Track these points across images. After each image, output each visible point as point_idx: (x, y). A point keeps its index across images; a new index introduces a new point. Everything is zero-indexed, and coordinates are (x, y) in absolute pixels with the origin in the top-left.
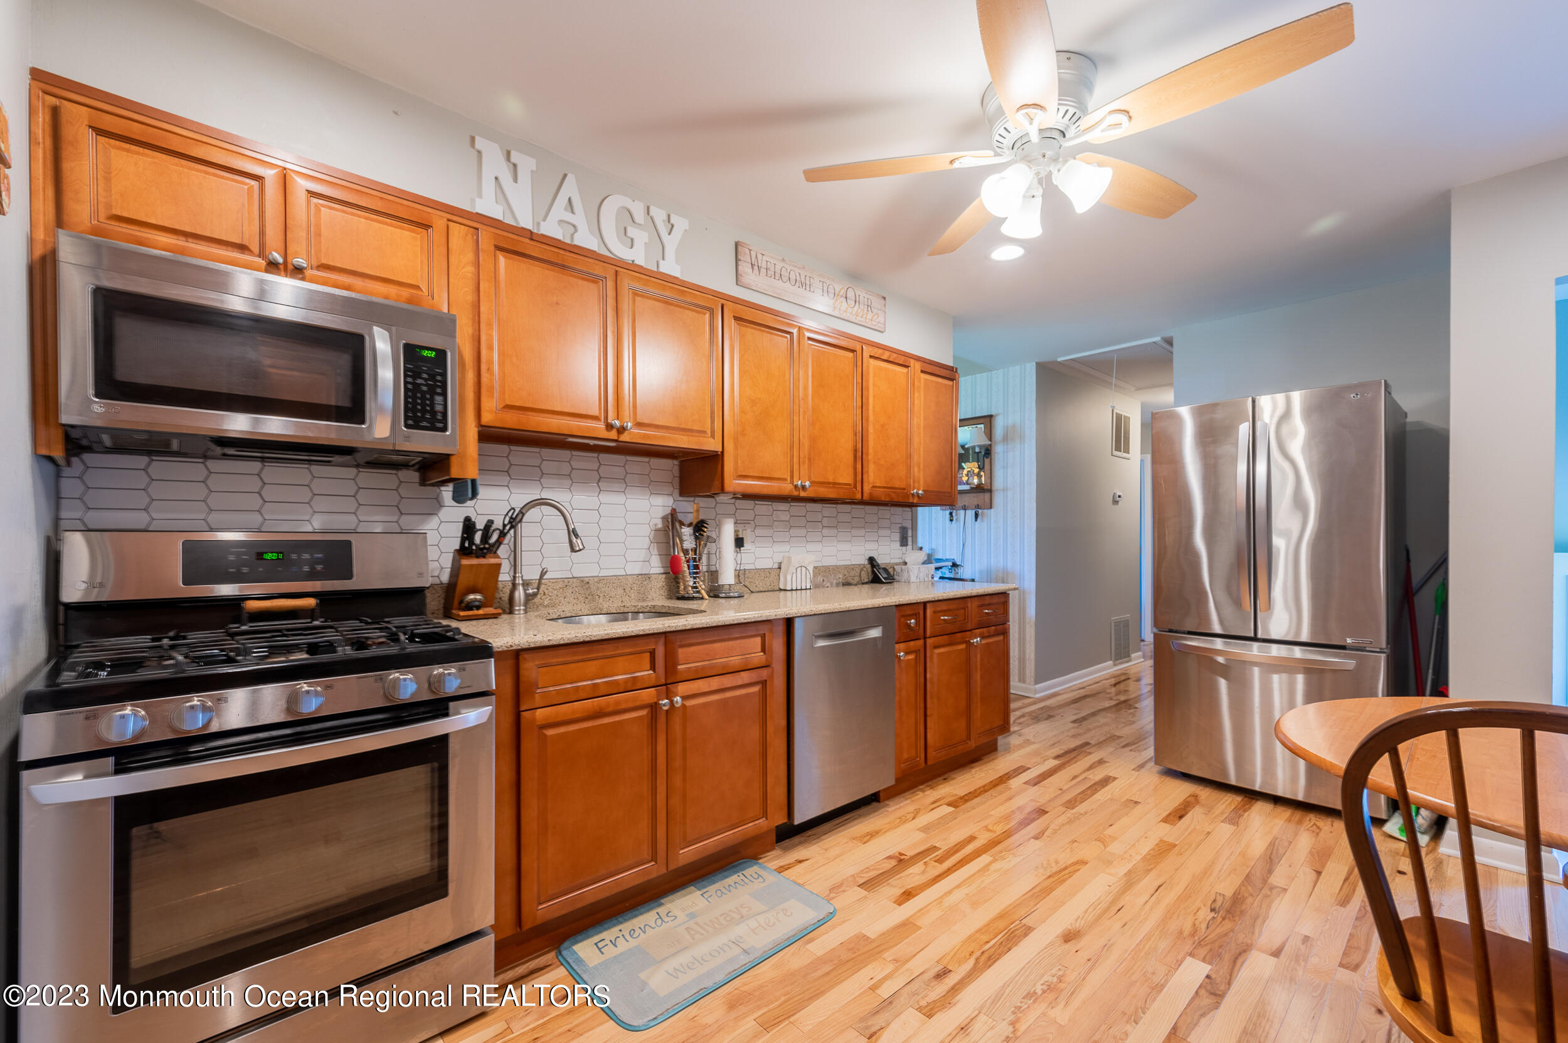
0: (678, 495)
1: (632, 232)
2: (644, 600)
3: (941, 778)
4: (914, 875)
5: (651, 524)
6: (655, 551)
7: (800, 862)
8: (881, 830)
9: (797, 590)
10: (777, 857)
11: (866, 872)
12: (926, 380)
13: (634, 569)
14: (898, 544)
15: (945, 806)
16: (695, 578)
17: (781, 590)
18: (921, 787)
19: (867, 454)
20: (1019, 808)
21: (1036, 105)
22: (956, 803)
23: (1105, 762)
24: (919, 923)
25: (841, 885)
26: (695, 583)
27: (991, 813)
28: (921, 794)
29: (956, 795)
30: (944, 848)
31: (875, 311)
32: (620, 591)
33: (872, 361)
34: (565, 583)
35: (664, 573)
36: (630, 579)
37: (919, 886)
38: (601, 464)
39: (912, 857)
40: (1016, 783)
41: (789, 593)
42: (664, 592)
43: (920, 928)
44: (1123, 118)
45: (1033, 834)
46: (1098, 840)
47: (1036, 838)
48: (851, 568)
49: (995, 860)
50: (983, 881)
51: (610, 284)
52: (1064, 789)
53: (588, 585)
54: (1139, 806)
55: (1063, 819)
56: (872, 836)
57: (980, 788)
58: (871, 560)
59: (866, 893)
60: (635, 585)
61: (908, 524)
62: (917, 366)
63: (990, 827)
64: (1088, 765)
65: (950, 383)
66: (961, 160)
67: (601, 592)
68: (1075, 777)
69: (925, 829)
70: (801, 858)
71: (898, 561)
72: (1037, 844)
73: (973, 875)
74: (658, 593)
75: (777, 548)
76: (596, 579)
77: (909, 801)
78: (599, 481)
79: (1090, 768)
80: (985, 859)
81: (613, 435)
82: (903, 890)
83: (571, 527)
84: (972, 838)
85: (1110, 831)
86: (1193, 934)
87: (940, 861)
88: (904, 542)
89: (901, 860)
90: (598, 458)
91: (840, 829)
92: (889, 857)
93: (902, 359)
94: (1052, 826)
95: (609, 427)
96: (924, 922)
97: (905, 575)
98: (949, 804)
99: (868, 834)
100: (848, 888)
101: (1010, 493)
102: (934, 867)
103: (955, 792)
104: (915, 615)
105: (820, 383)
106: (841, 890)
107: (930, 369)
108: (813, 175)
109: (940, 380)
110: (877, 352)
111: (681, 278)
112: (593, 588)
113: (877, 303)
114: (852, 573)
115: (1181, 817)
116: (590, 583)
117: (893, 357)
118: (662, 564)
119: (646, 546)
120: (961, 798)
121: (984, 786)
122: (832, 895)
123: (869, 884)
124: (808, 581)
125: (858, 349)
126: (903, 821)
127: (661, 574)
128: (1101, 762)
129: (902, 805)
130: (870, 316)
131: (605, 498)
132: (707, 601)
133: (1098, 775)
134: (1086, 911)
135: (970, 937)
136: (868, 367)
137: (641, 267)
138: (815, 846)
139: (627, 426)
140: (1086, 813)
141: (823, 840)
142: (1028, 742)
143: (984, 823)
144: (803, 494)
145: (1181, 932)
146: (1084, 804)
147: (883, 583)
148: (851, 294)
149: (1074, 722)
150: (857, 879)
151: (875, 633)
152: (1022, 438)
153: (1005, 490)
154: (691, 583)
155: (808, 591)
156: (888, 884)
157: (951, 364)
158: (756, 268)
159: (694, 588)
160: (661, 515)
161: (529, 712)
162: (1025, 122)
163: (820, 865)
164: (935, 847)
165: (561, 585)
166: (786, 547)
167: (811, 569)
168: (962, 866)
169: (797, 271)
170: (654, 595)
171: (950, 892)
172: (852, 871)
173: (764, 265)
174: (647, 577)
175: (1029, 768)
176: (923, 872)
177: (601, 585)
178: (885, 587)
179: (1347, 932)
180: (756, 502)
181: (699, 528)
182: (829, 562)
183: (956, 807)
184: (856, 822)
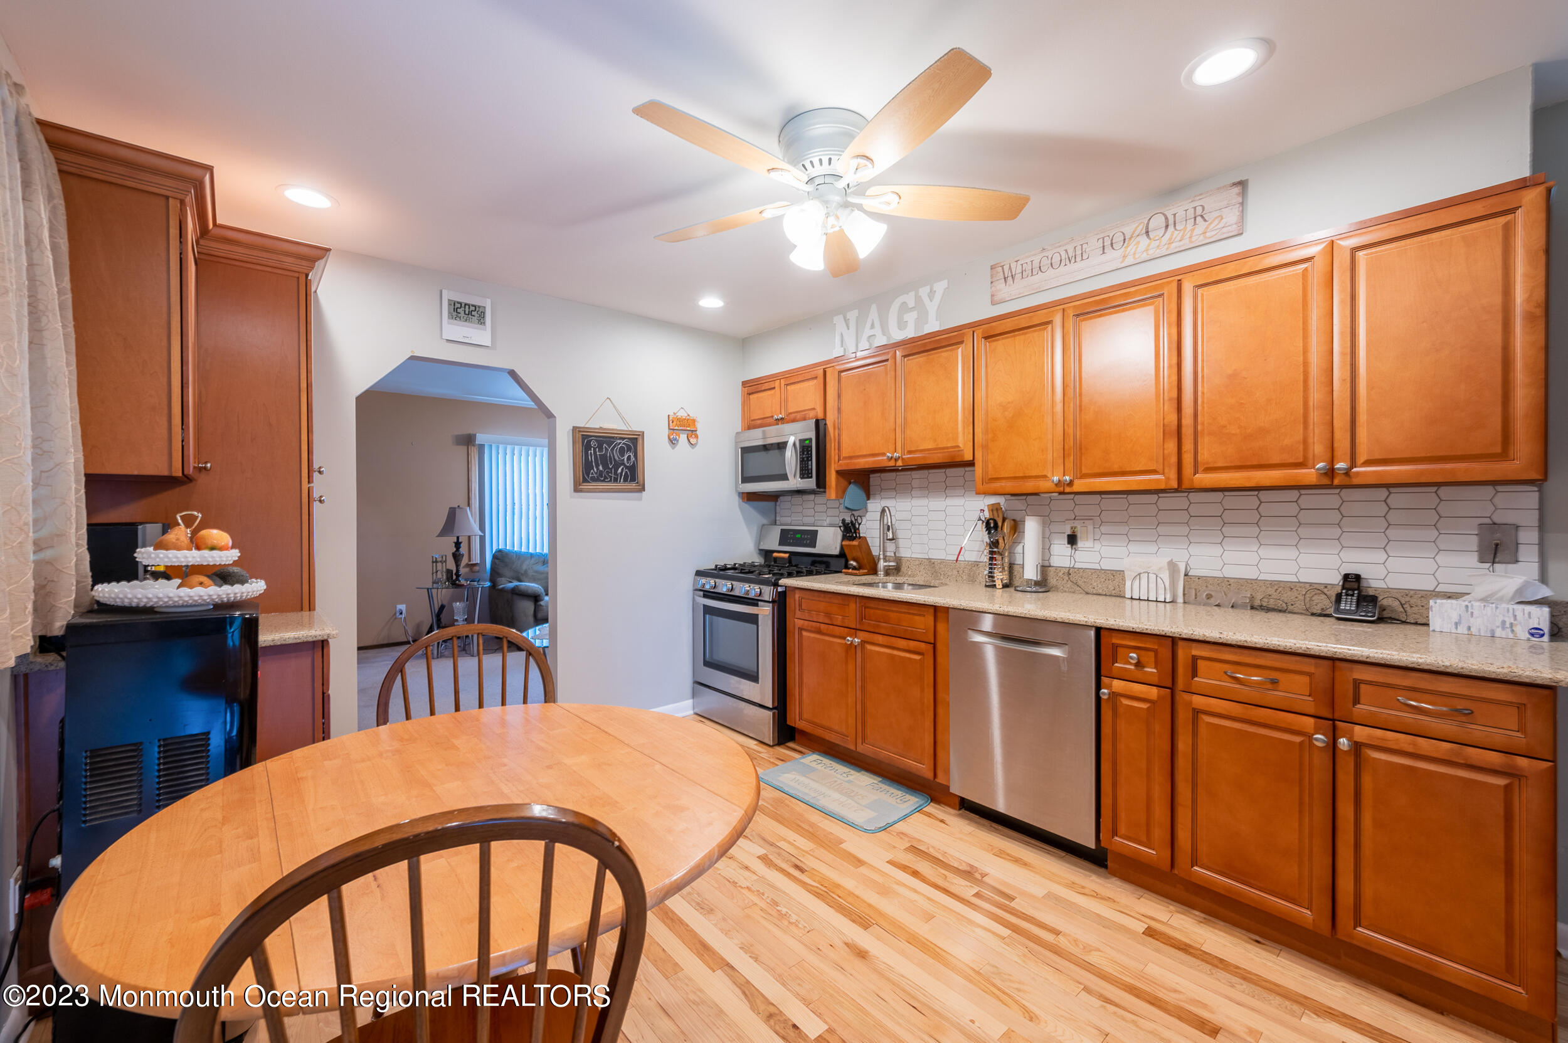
1: (907, 316)
7: (941, 821)
9: (1139, 600)
17: (1124, 596)
31: (1213, 216)
34: (921, 562)
51: (891, 362)
58: (1348, 580)
75: (1137, 548)
76: (939, 561)
93: (1284, 257)
110: (1217, 274)
112: (937, 567)
113: (1218, 201)
117: (1260, 263)
125: (1169, 288)
136: (1194, 303)
137: (909, 339)
148: (1156, 222)
151: (1056, 651)
158: (1009, 279)
165: (917, 563)
169: (1063, 249)
173: (1019, 270)
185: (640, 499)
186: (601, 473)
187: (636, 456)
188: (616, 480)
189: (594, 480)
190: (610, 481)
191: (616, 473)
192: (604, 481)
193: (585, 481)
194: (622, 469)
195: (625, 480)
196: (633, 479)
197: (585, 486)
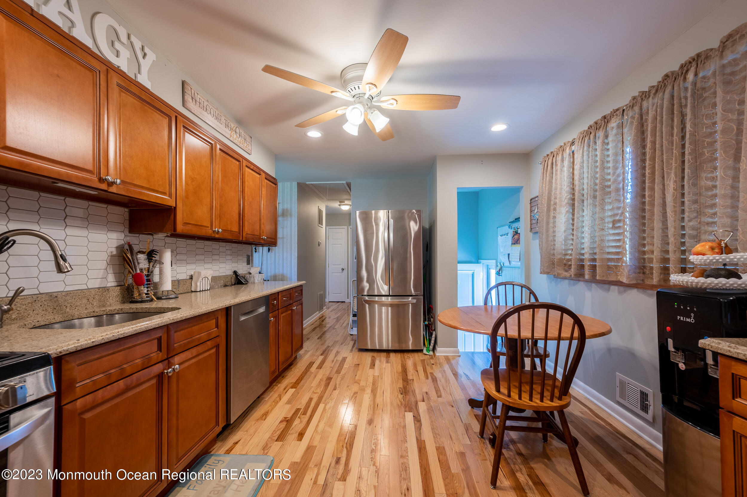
0: (128, 232)
1: (117, 45)
2: (104, 306)
3: (281, 377)
4: (298, 425)
5: (108, 251)
6: (110, 271)
7: (237, 443)
8: (268, 411)
9: (203, 291)
10: (220, 448)
11: (275, 433)
12: (266, 182)
13: (94, 284)
14: (246, 263)
15: (290, 389)
16: (147, 288)
17: (192, 291)
18: (274, 384)
19: (245, 217)
20: (321, 380)
21: (375, 85)
22: (295, 385)
23: (339, 352)
24: (314, 444)
25: (267, 445)
26: (148, 291)
27: (312, 385)
28: (276, 388)
29: (292, 383)
30: (303, 408)
31: (247, 142)
32: (85, 301)
33: (246, 168)
35: (117, 286)
36: (93, 292)
37: (303, 428)
38: (67, 206)
39: (292, 417)
40: (313, 369)
41: (198, 293)
42: (119, 299)
43: (316, 446)
44: (395, 102)
45: (332, 389)
46: (355, 382)
47: (335, 389)
48: (226, 277)
49: (326, 405)
50: (327, 415)
51: (103, 77)
52: (332, 366)
53: (56, 299)
54: (360, 365)
55: (339, 379)
56: (266, 415)
57: (300, 376)
58: (235, 272)
59: (281, 443)
60: (97, 296)
61: (250, 255)
62: (263, 175)
63: (315, 392)
64: (334, 355)
65: (274, 186)
66: (337, 93)
67: (68, 303)
68: (333, 361)
69: (289, 402)
70: (236, 441)
71: (246, 272)
72: (336, 392)
73: (322, 414)
74: (114, 300)
75: (189, 267)
77: (273, 392)
78: (65, 218)
79: (336, 356)
80: (321, 406)
81: (104, 186)
82: (298, 434)
83: (59, 253)
84: (311, 399)
85: (357, 378)
86: (402, 404)
87: (305, 413)
88: (248, 263)
89: (287, 421)
90: (64, 200)
91: (247, 418)
92: (281, 422)
93: (258, 170)
94: (337, 383)
95: (101, 180)
96: (316, 443)
97: (252, 279)
98: (292, 388)
99: (263, 415)
100: (271, 445)
101: (285, 240)
102: (304, 417)
103: (291, 381)
104: (275, 299)
105: (225, 175)
106: (268, 447)
107: (268, 178)
108: (268, 69)
109: (271, 184)
110: (249, 165)
111: (151, 90)
113: (248, 139)
114: (227, 280)
115: (374, 365)
116: (59, 296)
117: (255, 169)
118: (116, 280)
119: (104, 267)
120: (295, 383)
121: (301, 375)
122: (266, 451)
123: (281, 437)
124: (209, 285)
125: (241, 161)
126: (276, 403)
127: (115, 286)
128: (338, 352)
129: (270, 395)
130: (245, 145)
131: (70, 231)
132: (156, 302)
133: (340, 358)
134: (369, 411)
135: (338, 440)
136: (245, 171)
137: (124, 73)
138: (239, 432)
139: (117, 182)
140: (345, 374)
141: (241, 427)
142: (307, 352)
143: (312, 391)
144: (217, 236)
145: (398, 405)
146: (343, 370)
147: (244, 284)
148: (238, 131)
149: (318, 339)
150: (273, 438)
151: (262, 310)
152: (291, 215)
153: (283, 238)
154: (146, 292)
155: (209, 291)
156: (289, 434)
157: (274, 176)
158: (194, 100)
159: (146, 294)
160: (115, 245)
161: (70, 405)
162: (368, 89)
163: (249, 440)
164: (298, 409)
166: (193, 266)
167: (210, 278)
168: (315, 412)
169: (215, 110)
170: (111, 301)
171: (317, 425)
172: (267, 436)
173: (198, 100)
174: (105, 289)
175: (314, 362)
176: (301, 422)
177: (68, 298)
178: (244, 286)
179: (433, 386)
180: (177, 239)
181: (151, 255)
182: (217, 274)
183: (296, 388)
184: (253, 412)
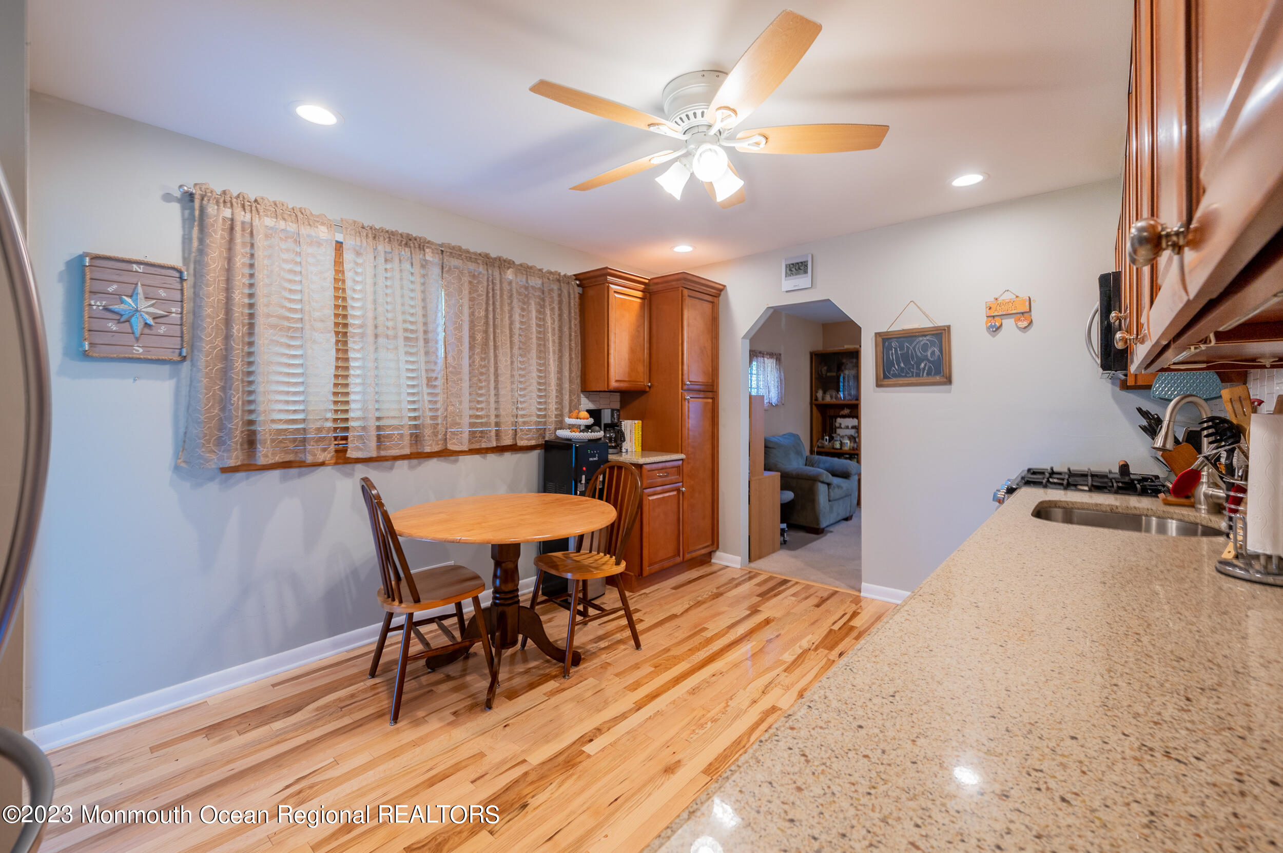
185: (950, 392)
186: (902, 369)
187: (941, 351)
188: (918, 375)
189: (895, 376)
190: (913, 376)
191: (918, 368)
192: (906, 376)
193: (885, 377)
194: (925, 365)
195: (929, 374)
196: (938, 372)
197: (886, 382)
